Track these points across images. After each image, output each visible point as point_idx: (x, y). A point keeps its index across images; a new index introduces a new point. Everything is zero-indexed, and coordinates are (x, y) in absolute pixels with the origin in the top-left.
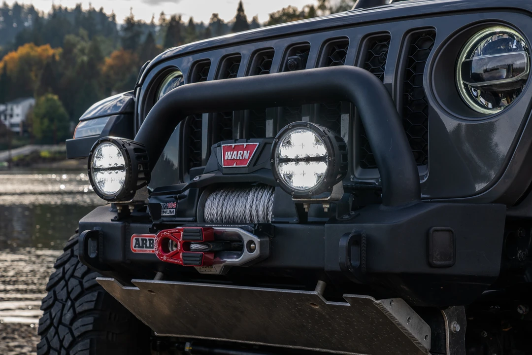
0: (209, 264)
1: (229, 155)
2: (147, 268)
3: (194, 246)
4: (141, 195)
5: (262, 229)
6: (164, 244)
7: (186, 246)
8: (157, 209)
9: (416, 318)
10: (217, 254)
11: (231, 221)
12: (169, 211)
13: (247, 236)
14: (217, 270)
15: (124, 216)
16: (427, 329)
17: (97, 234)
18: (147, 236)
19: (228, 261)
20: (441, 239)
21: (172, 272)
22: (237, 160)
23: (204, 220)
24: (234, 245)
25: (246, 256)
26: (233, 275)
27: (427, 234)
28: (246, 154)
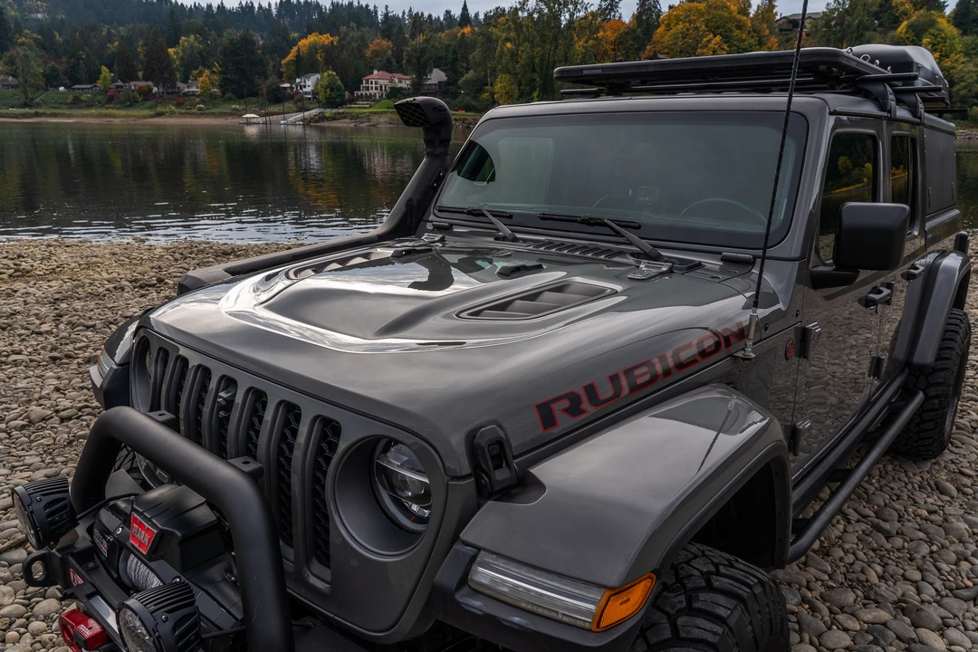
1: (135, 529)
12: (103, 550)
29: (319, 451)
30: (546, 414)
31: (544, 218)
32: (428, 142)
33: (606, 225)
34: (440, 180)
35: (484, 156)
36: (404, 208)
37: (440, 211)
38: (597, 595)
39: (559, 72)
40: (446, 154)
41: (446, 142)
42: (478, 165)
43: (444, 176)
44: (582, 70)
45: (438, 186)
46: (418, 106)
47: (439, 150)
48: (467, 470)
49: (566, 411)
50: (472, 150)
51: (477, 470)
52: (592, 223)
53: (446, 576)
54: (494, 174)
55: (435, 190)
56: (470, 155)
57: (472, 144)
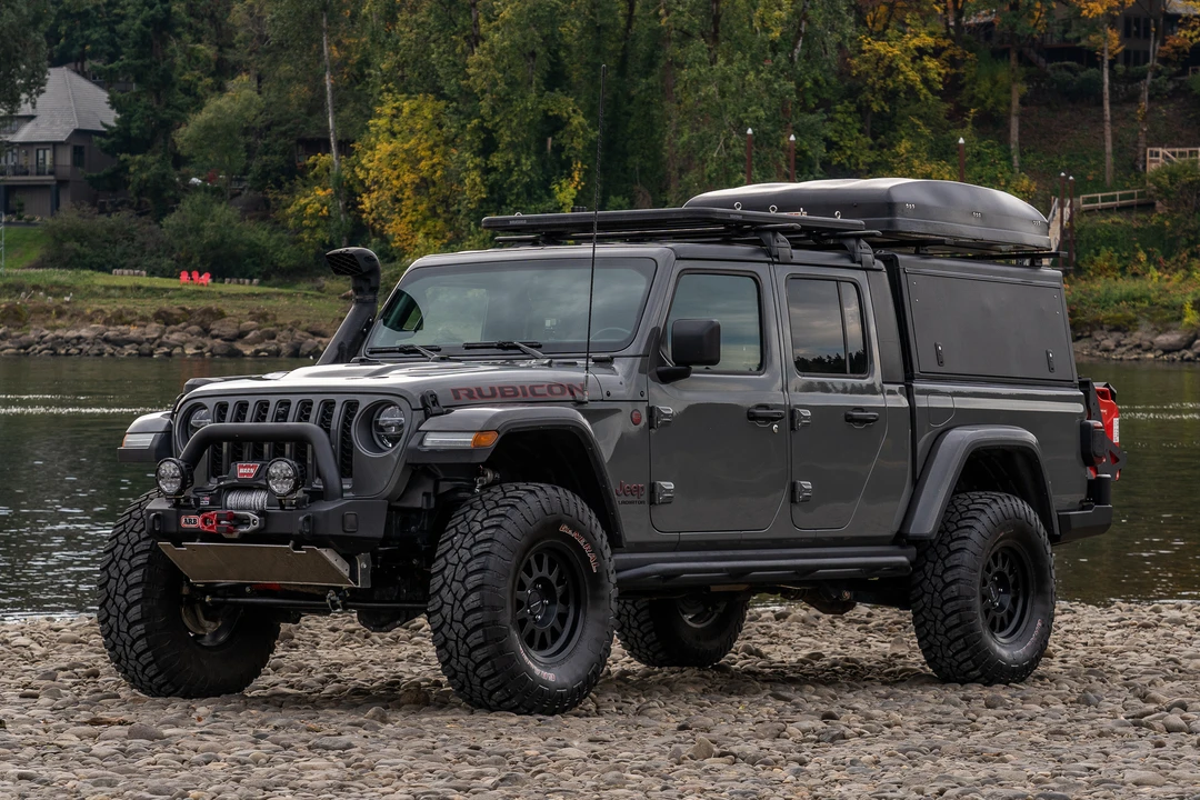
0: (231, 532)
1: (242, 471)
2: (192, 535)
3: (223, 522)
4: (189, 492)
5: (261, 513)
6: (204, 521)
7: (218, 522)
8: (197, 501)
9: (340, 559)
10: (236, 526)
11: (243, 508)
12: (205, 502)
13: (252, 516)
14: (235, 535)
15: (177, 505)
16: (347, 566)
17: (160, 517)
18: (192, 517)
19: (242, 530)
20: (350, 519)
21: (207, 537)
22: (247, 474)
23: (226, 508)
24: (244, 521)
25: (252, 527)
26: (245, 538)
27: (343, 516)
28: (252, 470)
29: (345, 419)
30: (456, 392)
31: (468, 347)
32: (357, 290)
33: (517, 348)
34: (369, 325)
35: (411, 305)
36: (336, 352)
37: (371, 353)
38: (473, 435)
39: (487, 221)
40: (375, 301)
41: (374, 290)
42: (405, 313)
43: (373, 323)
44: (508, 220)
45: (368, 331)
46: (351, 256)
47: (369, 297)
48: (421, 407)
49: (466, 395)
50: (401, 297)
51: (425, 407)
52: (505, 346)
53: (413, 443)
54: (421, 323)
55: (365, 335)
56: (399, 301)
57: (400, 293)
